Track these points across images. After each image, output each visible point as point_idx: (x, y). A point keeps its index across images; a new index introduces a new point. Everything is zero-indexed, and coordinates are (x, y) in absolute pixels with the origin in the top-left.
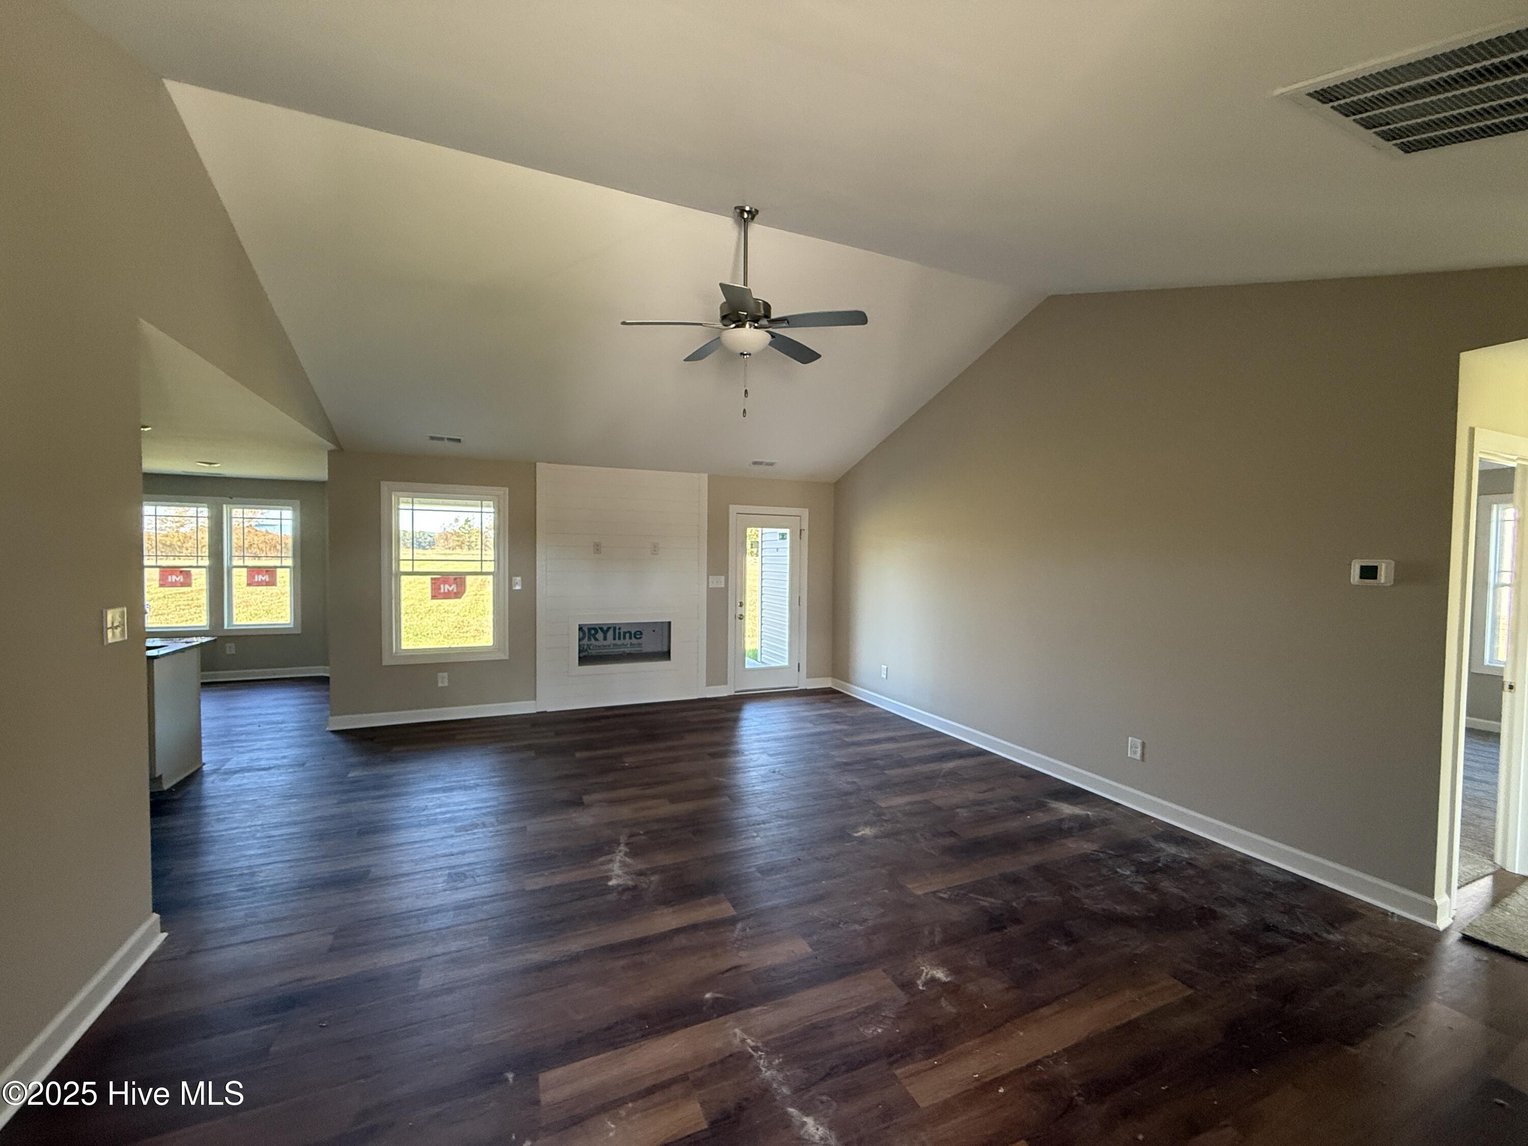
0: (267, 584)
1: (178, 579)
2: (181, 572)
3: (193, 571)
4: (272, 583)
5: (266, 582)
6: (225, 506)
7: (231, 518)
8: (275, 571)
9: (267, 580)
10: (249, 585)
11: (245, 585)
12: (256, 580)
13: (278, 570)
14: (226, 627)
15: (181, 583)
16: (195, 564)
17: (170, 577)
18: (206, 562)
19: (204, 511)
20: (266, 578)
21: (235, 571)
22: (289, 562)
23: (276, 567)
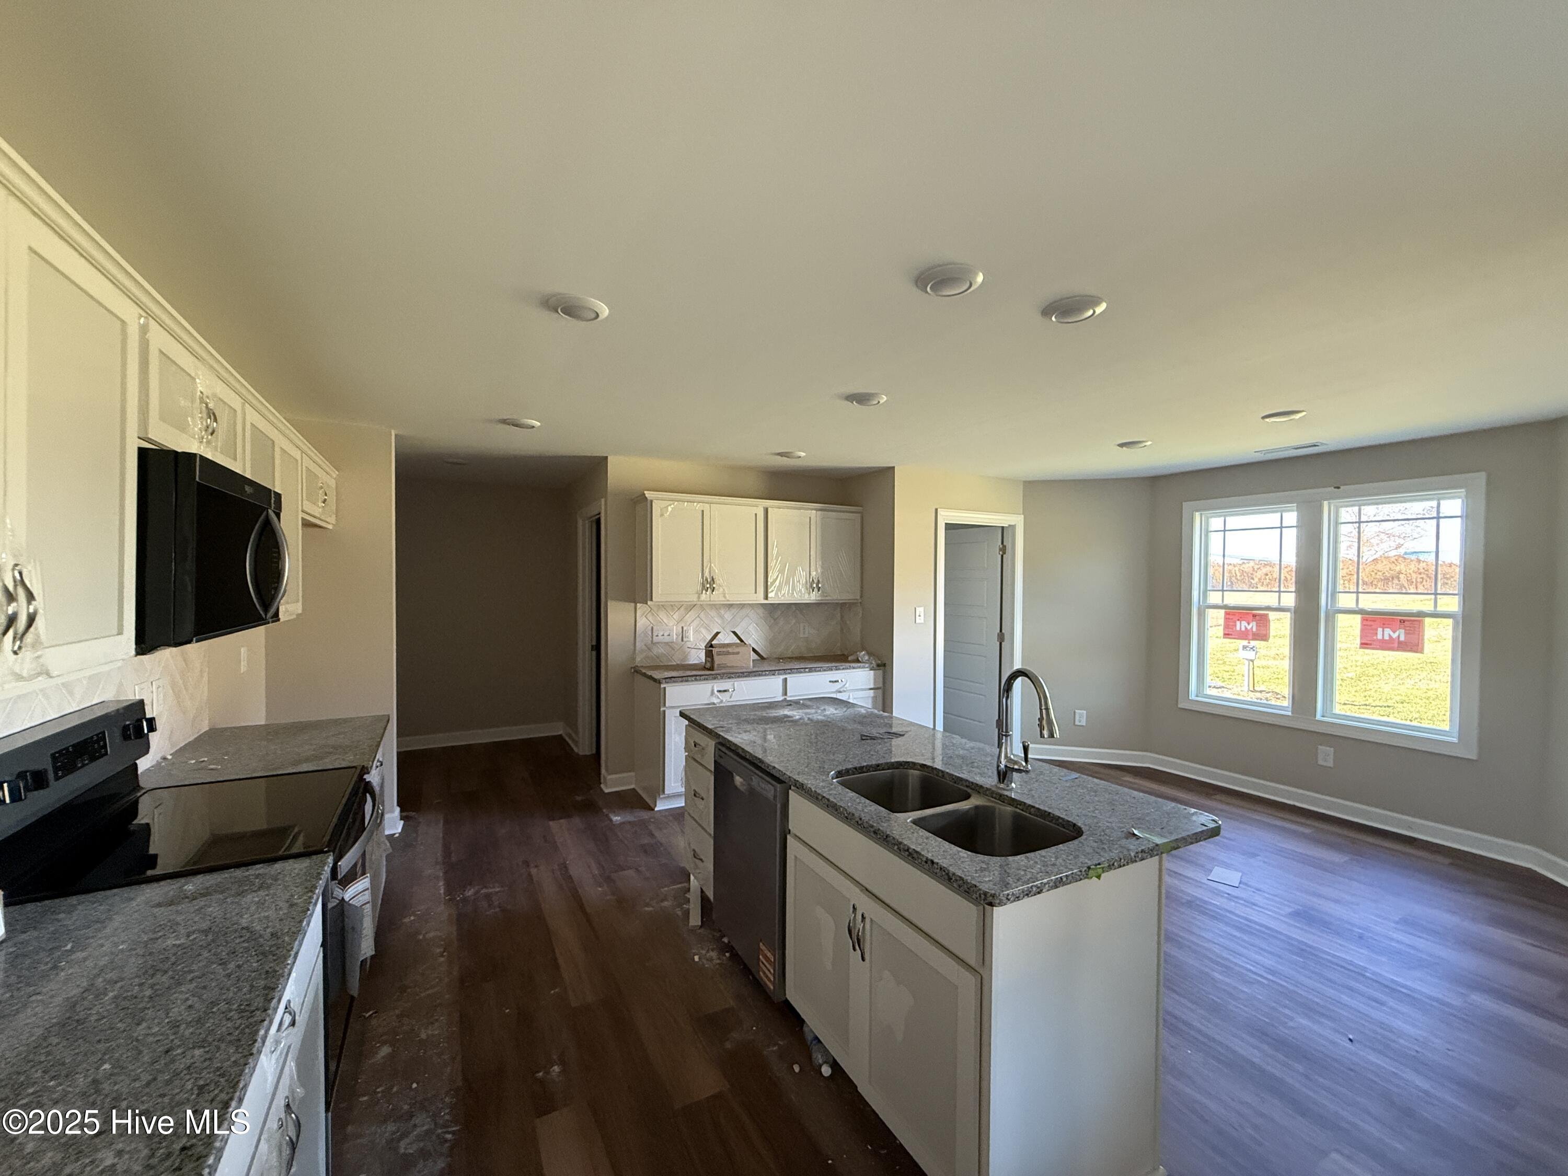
0: (1403, 646)
1: (1249, 627)
2: (1254, 616)
3: (1272, 615)
4: (1413, 645)
5: (1400, 643)
6: (1326, 503)
7: (1337, 523)
8: (1421, 623)
9: (1402, 638)
10: (1364, 645)
11: (1358, 646)
12: (1380, 637)
13: (1428, 621)
14: (1318, 717)
15: (1254, 634)
16: (1274, 604)
17: (1238, 623)
18: (1289, 600)
19: (1291, 518)
20: (1401, 634)
21: (1341, 619)
22: (1452, 604)
23: (1422, 614)
